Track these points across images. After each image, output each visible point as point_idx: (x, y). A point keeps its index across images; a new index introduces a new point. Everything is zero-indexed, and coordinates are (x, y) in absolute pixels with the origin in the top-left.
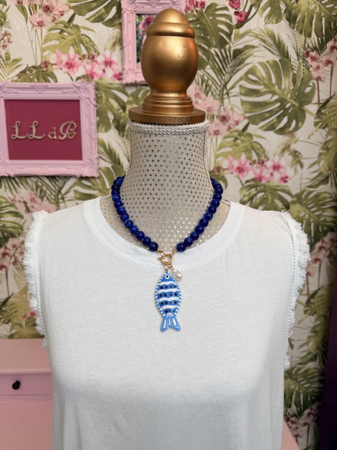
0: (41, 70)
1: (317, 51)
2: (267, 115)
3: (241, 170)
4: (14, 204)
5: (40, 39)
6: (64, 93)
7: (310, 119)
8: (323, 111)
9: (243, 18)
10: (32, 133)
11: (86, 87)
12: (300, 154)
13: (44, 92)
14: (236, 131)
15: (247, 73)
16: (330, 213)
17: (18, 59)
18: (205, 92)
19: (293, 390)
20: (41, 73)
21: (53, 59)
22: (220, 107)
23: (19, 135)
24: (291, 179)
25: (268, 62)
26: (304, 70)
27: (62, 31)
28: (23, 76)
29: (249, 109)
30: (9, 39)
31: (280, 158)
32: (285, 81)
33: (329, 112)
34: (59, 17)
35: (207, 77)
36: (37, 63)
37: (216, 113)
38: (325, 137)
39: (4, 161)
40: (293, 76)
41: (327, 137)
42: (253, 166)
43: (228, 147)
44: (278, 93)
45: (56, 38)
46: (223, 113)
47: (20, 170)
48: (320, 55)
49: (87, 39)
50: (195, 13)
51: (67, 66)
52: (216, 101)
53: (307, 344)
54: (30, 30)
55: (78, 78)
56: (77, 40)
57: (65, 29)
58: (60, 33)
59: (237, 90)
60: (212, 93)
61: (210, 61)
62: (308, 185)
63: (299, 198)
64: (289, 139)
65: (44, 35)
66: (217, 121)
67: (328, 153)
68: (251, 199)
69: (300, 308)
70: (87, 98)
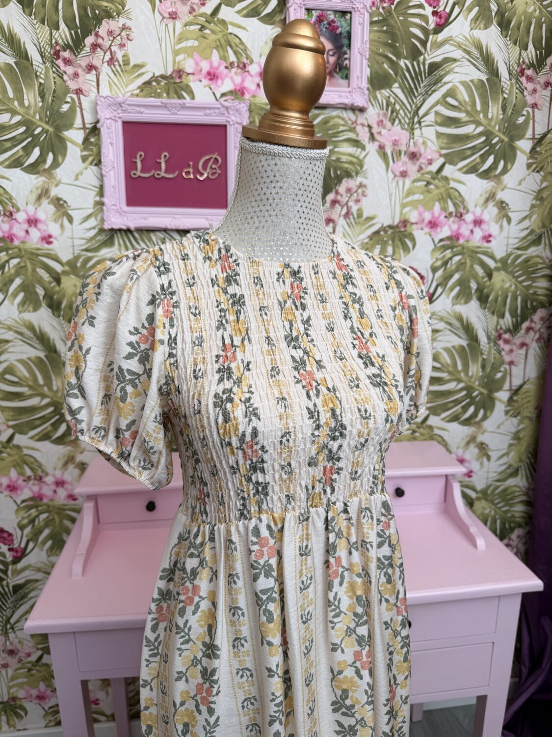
0: (172, 81)
1: (535, 69)
2: (469, 152)
3: (433, 225)
5: (172, 37)
6: (206, 115)
7: (521, 159)
8: (538, 149)
9: (443, 21)
10: (160, 169)
11: (238, 107)
12: (507, 205)
13: (179, 113)
14: (429, 173)
15: (445, 96)
16: (543, 283)
17: (141, 64)
18: (390, 120)
19: (488, 515)
20: (172, 86)
21: (189, 66)
22: (409, 140)
23: (142, 171)
24: (494, 238)
25: (472, 81)
26: (517, 93)
27: (203, 28)
28: (147, 89)
29: (447, 144)
30: (128, 35)
31: (482, 211)
32: (492, 107)
33: (546, 151)
34: (199, 7)
35: (394, 99)
36: (166, 71)
37: (403, 149)
38: (539, 183)
39: (121, 208)
40: (503, 102)
41: (542, 183)
42: (448, 220)
43: (418, 193)
44: (483, 123)
45: (195, 37)
46: (412, 149)
47: (143, 220)
48: (537, 74)
49: (237, 41)
50: (381, 10)
51: (209, 77)
52: (404, 132)
53: (507, 454)
54: (158, 23)
55: (223, 95)
56: (223, 42)
57: (206, 24)
58: (200, 30)
59: (431, 118)
60: (400, 122)
61: (399, 77)
62: (516, 246)
63: (504, 264)
64: (495, 185)
65: (178, 32)
66: (404, 158)
67: (542, 204)
68: (445, 263)
69: (500, 408)
70: (237, 123)
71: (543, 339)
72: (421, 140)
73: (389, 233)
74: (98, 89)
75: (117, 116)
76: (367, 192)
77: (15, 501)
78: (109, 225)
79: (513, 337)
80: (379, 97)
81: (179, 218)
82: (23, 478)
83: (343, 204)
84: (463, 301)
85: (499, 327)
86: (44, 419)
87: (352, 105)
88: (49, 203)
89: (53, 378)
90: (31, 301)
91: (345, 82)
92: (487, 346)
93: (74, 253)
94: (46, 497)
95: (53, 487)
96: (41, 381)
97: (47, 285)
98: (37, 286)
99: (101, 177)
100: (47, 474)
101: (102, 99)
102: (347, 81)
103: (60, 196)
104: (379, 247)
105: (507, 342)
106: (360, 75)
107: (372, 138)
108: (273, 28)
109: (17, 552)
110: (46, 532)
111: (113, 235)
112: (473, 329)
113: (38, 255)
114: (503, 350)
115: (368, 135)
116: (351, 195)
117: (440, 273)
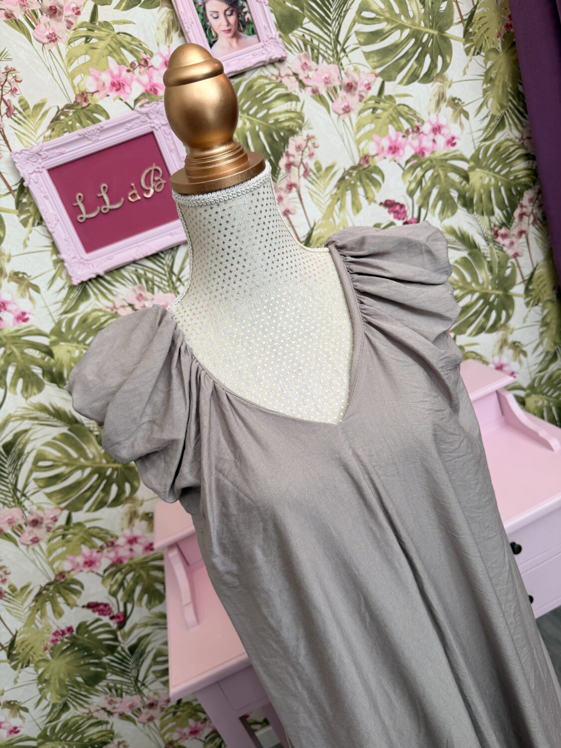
0: (79, 107)
2: (403, 61)
3: (394, 149)
4: (116, 313)
5: (60, 61)
6: (128, 130)
7: (458, 47)
8: (471, 30)
10: (105, 203)
11: (157, 109)
12: (459, 100)
13: (100, 139)
14: (370, 99)
15: (359, 12)
16: (521, 165)
17: (41, 102)
18: (313, 59)
20: (81, 112)
21: (90, 85)
22: (340, 73)
23: (88, 212)
24: (459, 139)
27: (88, 39)
28: (57, 125)
29: (378, 61)
30: (15, 77)
31: (437, 116)
32: (410, 5)
33: (479, 28)
35: (309, 35)
36: (69, 98)
37: (337, 83)
38: (484, 65)
39: (82, 258)
42: (407, 139)
43: (368, 123)
44: (407, 25)
45: (84, 52)
46: (346, 80)
47: (110, 262)
49: (128, 38)
51: (115, 88)
52: (331, 66)
54: (40, 52)
55: (136, 101)
56: (114, 45)
57: (90, 33)
58: (86, 42)
59: (353, 41)
60: (323, 56)
61: (306, 11)
62: (482, 138)
63: (477, 161)
64: (441, 84)
65: (64, 54)
66: (342, 93)
67: (493, 86)
68: (420, 183)
69: (519, 303)
70: (163, 125)
71: (539, 219)
72: (351, 68)
73: (354, 174)
74: (8, 146)
75: (40, 166)
76: (317, 142)
77: (98, 574)
78: (77, 279)
79: (509, 229)
80: (293, 39)
81: (143, 245)
82: (95, 551)
83: (297, 164)
84: (449, 214)
85: (492, 225)
86: (93, 489)
87: (271, 59)
88: (9, 281)
89: (85, 447)
90: (32, 383)
91: (254, 37)
92: (488, 248)
93: (54, 321)
94: (125, 558)
95: (128, 547)
96: (74, 455)
97: (41, 362)
98: (32, 366)
99: (50, 235)
100: (117, 538)
101: (17, 155)
102: (255, 36)
103: (16, 270)
104: (349, 193)
105: (504, 236)
106: (266, 25)
107: (302, 85)
108: (159, 10)
109: (118, 617)
110: (138, 589)
111: (85, 287)
112: (468, 237)
113: (20, 337)
114: (504, 245)
115: (297, 83)
116: (303, 151)
117: (418, 195)
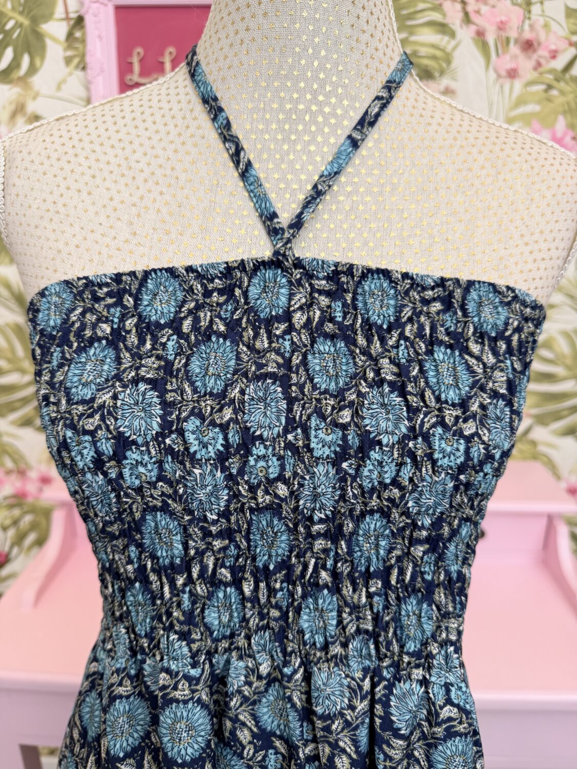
22: (523, 22)
23: (140, 75)
37: (513, 35)
43: (532, 102)
46: (527, 35)
52: (517, 8)
72: (541, 21)
94: (31, 495)
95: (38, 484)
99: (88, 85)
100: (30, 468)
